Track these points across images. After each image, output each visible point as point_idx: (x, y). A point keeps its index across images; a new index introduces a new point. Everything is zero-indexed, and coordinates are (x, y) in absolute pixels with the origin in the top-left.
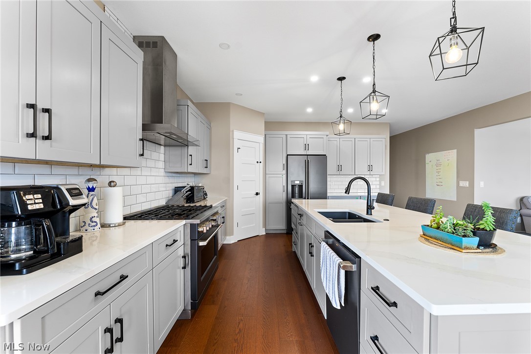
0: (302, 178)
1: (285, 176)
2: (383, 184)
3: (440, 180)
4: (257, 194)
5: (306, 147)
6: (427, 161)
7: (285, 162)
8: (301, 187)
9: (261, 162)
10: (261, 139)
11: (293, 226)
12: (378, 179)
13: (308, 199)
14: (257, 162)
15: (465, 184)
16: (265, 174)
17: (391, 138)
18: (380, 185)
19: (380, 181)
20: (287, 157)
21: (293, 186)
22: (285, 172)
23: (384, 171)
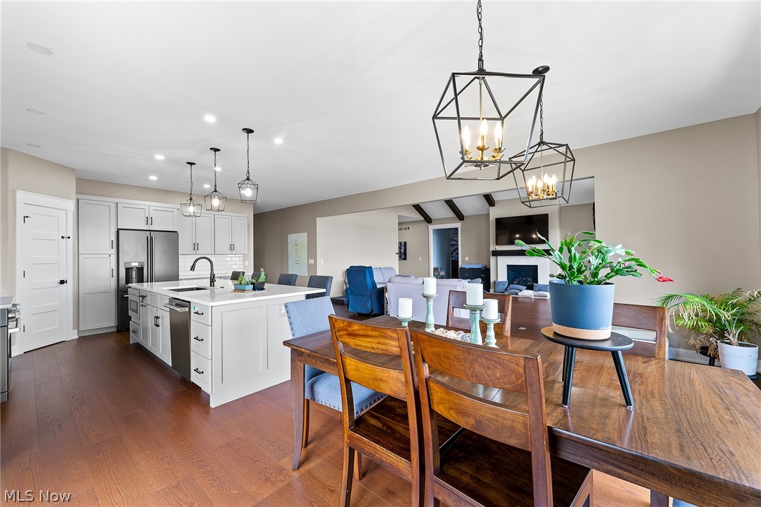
0: (143, 258)
1: (114, 257)
2: (247, 264)
3: (298, 259)
4: (62, 282)
5: (149, 220)
6: (289, 241)
7: (114, 238)
8: (140, 270)
9: (69, 238)
10: (70, 205)
11: (131, 313)
12: (242, 259)
13: (152, 281)
14: (63, 237)
15: (312, 261)
16: (78, 253)
17: (255, 216)
18: (244, 264)
19: (244, 261)
20: (118, 232)
21: (128, 270)
22: (114, 251)
23: (247, 250)
